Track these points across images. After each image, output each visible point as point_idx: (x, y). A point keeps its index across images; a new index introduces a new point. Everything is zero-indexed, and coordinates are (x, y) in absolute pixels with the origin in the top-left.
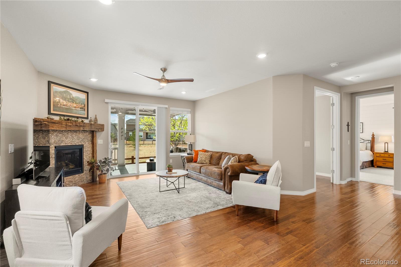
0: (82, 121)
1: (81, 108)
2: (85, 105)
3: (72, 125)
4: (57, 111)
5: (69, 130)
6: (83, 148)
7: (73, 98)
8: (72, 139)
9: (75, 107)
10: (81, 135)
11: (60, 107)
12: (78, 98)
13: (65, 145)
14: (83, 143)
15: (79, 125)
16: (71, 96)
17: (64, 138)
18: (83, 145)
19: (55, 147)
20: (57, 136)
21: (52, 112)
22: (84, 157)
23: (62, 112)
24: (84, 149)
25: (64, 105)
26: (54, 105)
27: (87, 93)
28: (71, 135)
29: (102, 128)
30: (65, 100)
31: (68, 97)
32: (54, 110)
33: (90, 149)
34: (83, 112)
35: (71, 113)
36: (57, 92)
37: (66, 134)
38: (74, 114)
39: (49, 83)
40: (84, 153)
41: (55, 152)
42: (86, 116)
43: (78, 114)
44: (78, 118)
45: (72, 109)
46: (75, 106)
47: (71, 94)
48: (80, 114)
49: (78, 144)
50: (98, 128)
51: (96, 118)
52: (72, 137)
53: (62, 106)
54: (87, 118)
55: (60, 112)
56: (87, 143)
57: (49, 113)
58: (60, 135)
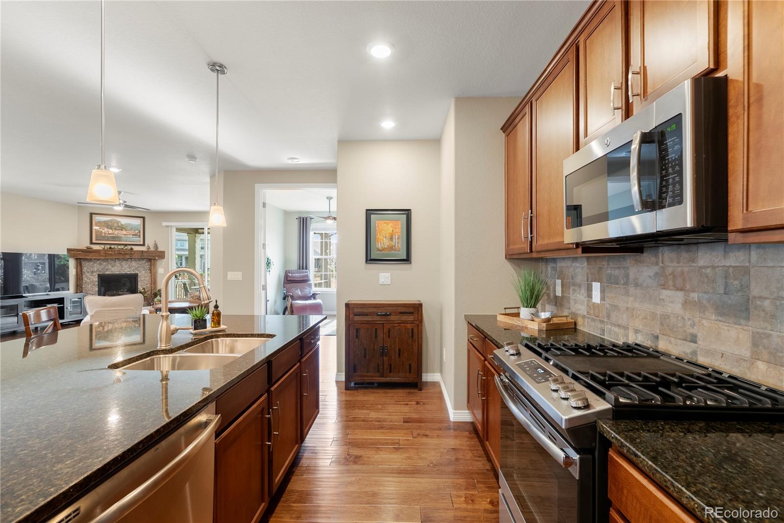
0: (132, 249)
1: (133, 235)
2: (140, 231)
3: (113, 253)
4: (100, 240)
5: (116, 259)
6: (138, 277)
7: (122, 225)
8: (120, 268)
9: (125, 235)
10: (134, 263)
11: (105, 236)
12: (129, 224)
13: (110, 273)
14: (137, 272)
15: (123, 253)
16: (119, 223)
17: (110, 266)
18: (138, 274)
19: (98, 275)
20: (100, 264)
21: (94, 241)
22: (139, 287)
23: (108, 240)
24: (139, 279)
25: (109, 234)
26: (96, 235)
27: (144, 218)
28: (120, 264)
29: (161, 255)
30: (111, 229)
31: (115, 225)
32: (96, 240)
33: (148, 278)
34: (138, 239)
35: (119, 241)
36: (101, 222)
37: (112, 262)
38: (124, 241)
39: (91, 214)
40: (139, 283)
41: (98, 279)
42: (142, 243)
43: (130, 241)
44: (126, 245)
45: (121, 237)
46: (125, 233)
47: (120, 222)
48: (132, 242)
49: (129, 273)
50: (155, 255)
51: (156, 246)
52: (121, 265)
53: (106, 235)
54: (144, 245)
55: (105, 241)
56: (143, 272)
57: (91, 243)
58: (105, 263)
